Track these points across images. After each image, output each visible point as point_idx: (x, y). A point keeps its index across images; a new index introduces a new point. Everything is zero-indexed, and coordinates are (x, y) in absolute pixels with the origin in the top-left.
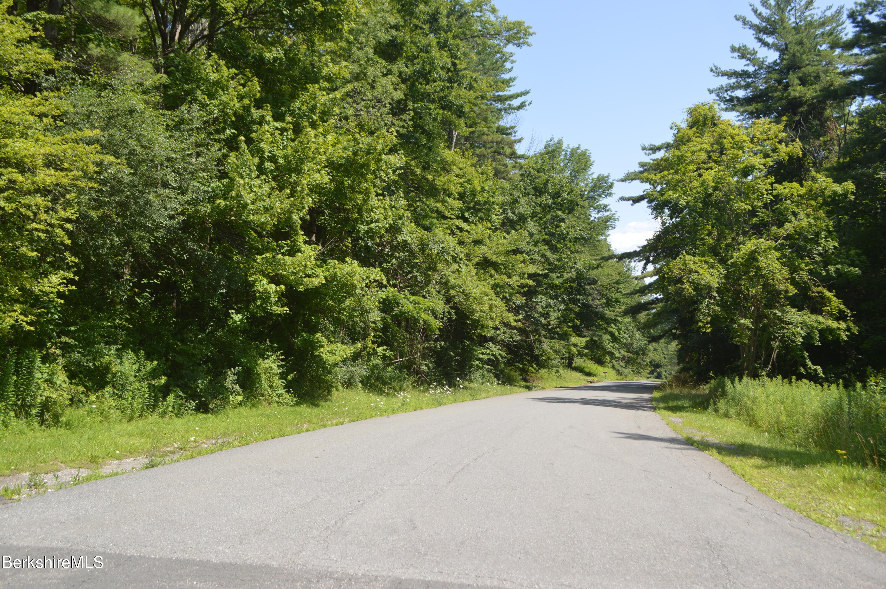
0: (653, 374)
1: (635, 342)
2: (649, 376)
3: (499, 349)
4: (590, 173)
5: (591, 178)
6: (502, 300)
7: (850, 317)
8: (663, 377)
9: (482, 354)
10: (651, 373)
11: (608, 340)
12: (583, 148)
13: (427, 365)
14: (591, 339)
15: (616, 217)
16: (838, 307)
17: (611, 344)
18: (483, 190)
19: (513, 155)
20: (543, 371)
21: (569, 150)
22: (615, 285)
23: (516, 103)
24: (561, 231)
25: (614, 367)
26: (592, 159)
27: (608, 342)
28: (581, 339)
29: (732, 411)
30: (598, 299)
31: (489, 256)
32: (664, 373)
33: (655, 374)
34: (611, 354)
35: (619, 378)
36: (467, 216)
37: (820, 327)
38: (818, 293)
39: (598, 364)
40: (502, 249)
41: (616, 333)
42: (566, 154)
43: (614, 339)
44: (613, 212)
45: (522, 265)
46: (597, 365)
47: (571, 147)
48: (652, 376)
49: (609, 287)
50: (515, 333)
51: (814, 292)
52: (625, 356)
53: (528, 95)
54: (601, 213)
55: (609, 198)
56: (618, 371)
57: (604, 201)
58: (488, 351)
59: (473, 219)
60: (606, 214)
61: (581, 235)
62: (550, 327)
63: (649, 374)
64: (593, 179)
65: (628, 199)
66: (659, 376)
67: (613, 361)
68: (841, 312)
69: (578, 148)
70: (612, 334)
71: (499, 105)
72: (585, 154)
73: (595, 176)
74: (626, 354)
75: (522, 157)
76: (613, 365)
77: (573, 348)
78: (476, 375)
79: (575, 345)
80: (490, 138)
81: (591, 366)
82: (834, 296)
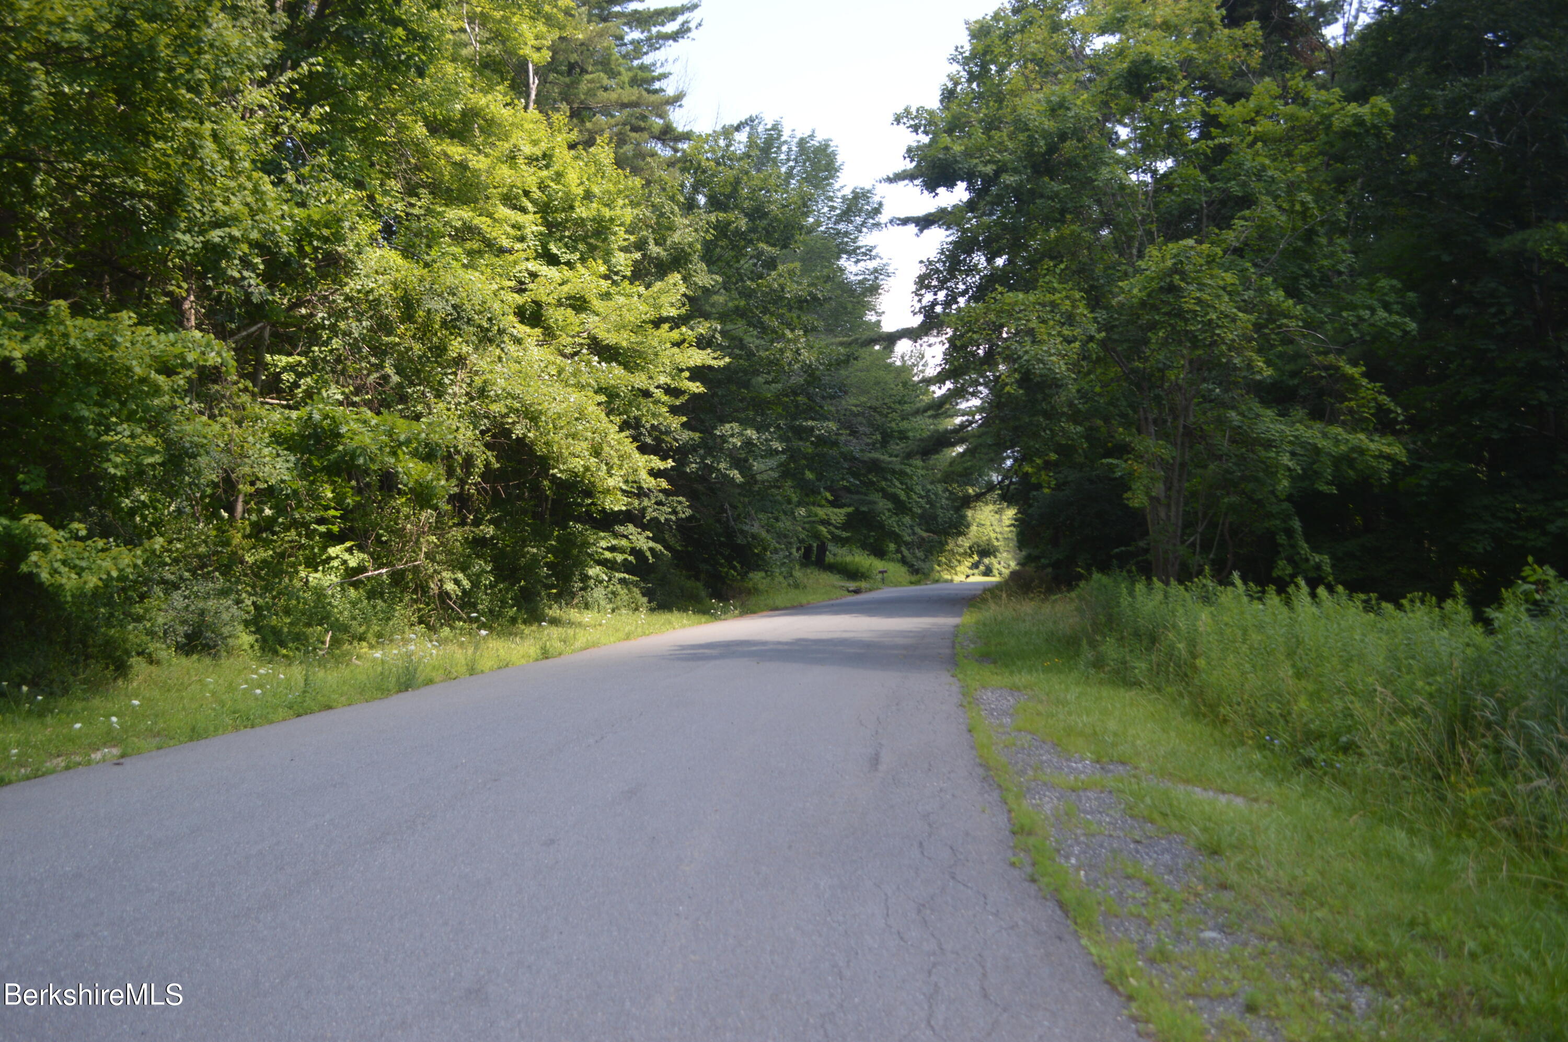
0: (977, 567)
1: (940, 512)
2: (970, 572)
3: (648, 538)
4: (837, 186)
5: (839, 194)
6: (621, 430)
7: (1402, 423)
8: (996, 572)
9: (612, 549)
10: (975, 566)
11: (889, 510)
12: (820, 137)
13: (457, 582)
14: (857, 509)
15: (890, 269)
16: (1375, 399)
17: (895, 518)
18: (588, 196)
19: (667, 135)
20: (757, 577)
21: (796, 140)
22: (897, 406)
23: (671, 27)
24: (769, 286)
25: (904, 561)
26: (839, 159)
27: (887, 514)
28: (837, 510)
29: (1140, 667)
30: (865, 434)
31: (601, 335)
32: (997, 566)
33: (982, 568)
34: (897, 538)
35: (914, 578)
36: (554, 250)
37: (1334, 451)
38: (1326, 368)
39: (875, 555)
40: (630, 317)
41: (903, 497)
42: (790, 150)
43: (901, 507)
44: (884, 262)
45: (676, 350)
46: (872, 557)
47: (799, 135)
48: (976, 571)
49: (885, 411)
50: (680, 503)
51: (1315, 367)
52: (923, 539)
53: (696, 11)
54: (862, 264)
55: (875, 232)
56: (912, 566)
57: (866, 239)
58: (624, 542)
59: (568, 256)
60: (871, 265)
61: (810, 294)
62: (756, 488)
63: (971, 568)
64: (843, 197)
65: (905, 221)
66: (988, 572)
67: (903, 549)
68: (1381, 410)
69: (812, 136)
70: (894, 498)
71: (635, 35)
72: (827, 146)
73: (847, 192)
74: (925, 534)
75: (687, 136)
76: (903, 557)
77: (823, 529)
78: (599, 593)
79: (826, 522)
80: (613, 96)
81: (861, 559)
82: (1364, 375)
